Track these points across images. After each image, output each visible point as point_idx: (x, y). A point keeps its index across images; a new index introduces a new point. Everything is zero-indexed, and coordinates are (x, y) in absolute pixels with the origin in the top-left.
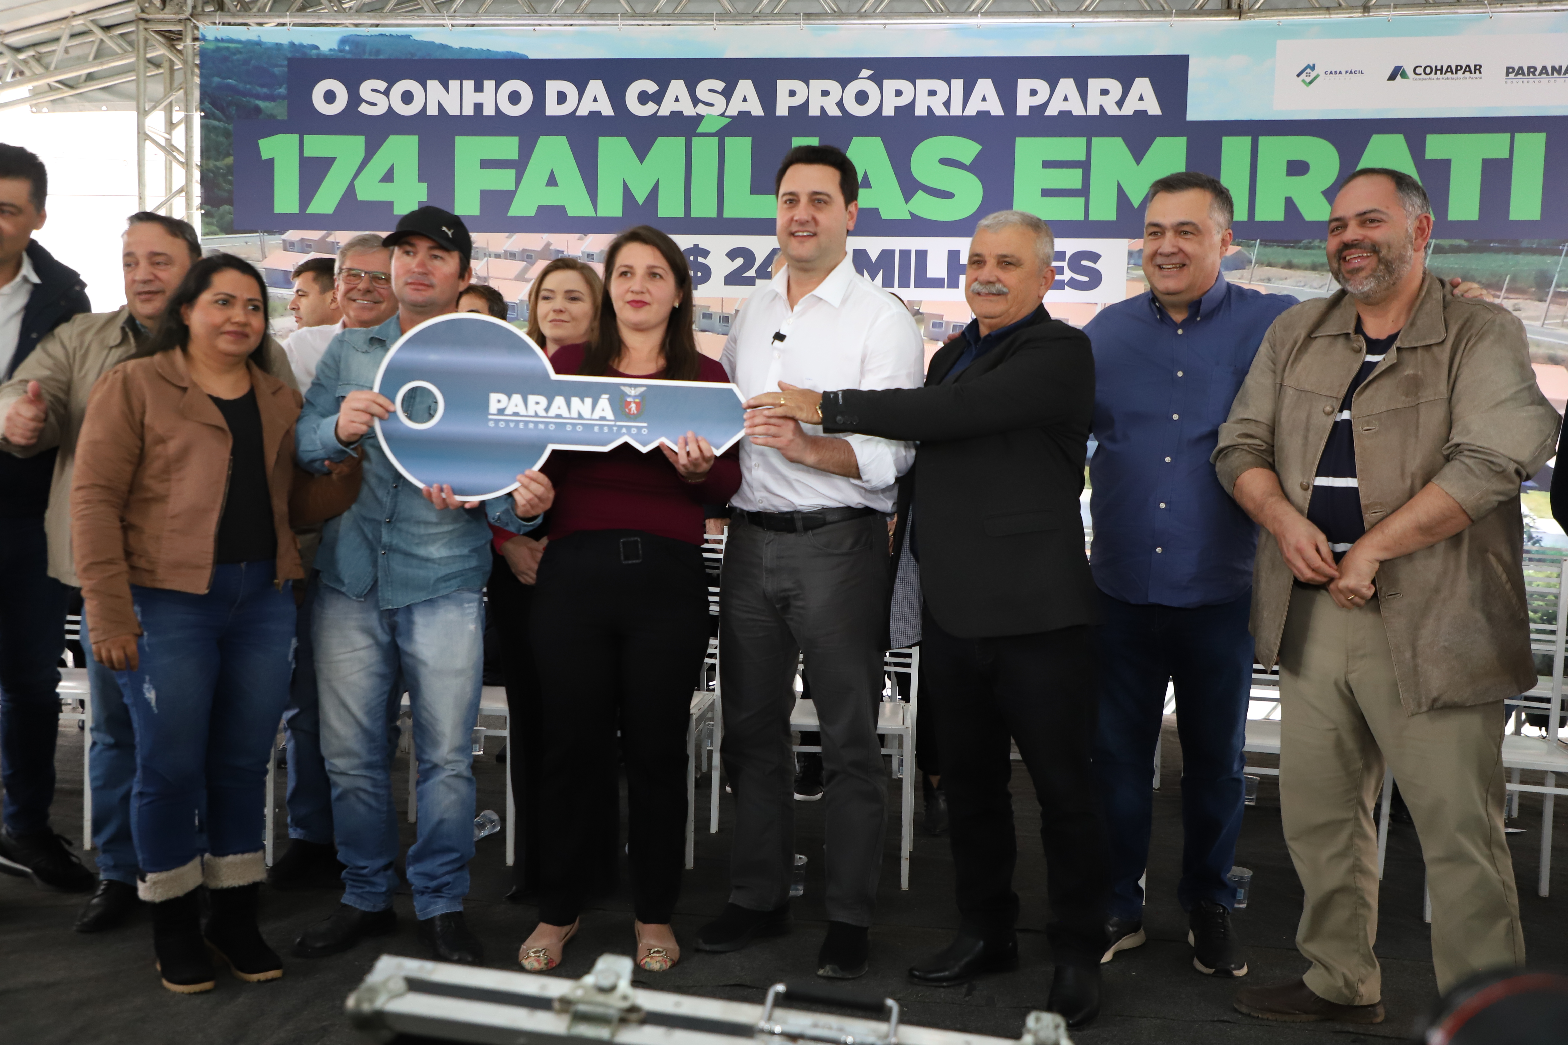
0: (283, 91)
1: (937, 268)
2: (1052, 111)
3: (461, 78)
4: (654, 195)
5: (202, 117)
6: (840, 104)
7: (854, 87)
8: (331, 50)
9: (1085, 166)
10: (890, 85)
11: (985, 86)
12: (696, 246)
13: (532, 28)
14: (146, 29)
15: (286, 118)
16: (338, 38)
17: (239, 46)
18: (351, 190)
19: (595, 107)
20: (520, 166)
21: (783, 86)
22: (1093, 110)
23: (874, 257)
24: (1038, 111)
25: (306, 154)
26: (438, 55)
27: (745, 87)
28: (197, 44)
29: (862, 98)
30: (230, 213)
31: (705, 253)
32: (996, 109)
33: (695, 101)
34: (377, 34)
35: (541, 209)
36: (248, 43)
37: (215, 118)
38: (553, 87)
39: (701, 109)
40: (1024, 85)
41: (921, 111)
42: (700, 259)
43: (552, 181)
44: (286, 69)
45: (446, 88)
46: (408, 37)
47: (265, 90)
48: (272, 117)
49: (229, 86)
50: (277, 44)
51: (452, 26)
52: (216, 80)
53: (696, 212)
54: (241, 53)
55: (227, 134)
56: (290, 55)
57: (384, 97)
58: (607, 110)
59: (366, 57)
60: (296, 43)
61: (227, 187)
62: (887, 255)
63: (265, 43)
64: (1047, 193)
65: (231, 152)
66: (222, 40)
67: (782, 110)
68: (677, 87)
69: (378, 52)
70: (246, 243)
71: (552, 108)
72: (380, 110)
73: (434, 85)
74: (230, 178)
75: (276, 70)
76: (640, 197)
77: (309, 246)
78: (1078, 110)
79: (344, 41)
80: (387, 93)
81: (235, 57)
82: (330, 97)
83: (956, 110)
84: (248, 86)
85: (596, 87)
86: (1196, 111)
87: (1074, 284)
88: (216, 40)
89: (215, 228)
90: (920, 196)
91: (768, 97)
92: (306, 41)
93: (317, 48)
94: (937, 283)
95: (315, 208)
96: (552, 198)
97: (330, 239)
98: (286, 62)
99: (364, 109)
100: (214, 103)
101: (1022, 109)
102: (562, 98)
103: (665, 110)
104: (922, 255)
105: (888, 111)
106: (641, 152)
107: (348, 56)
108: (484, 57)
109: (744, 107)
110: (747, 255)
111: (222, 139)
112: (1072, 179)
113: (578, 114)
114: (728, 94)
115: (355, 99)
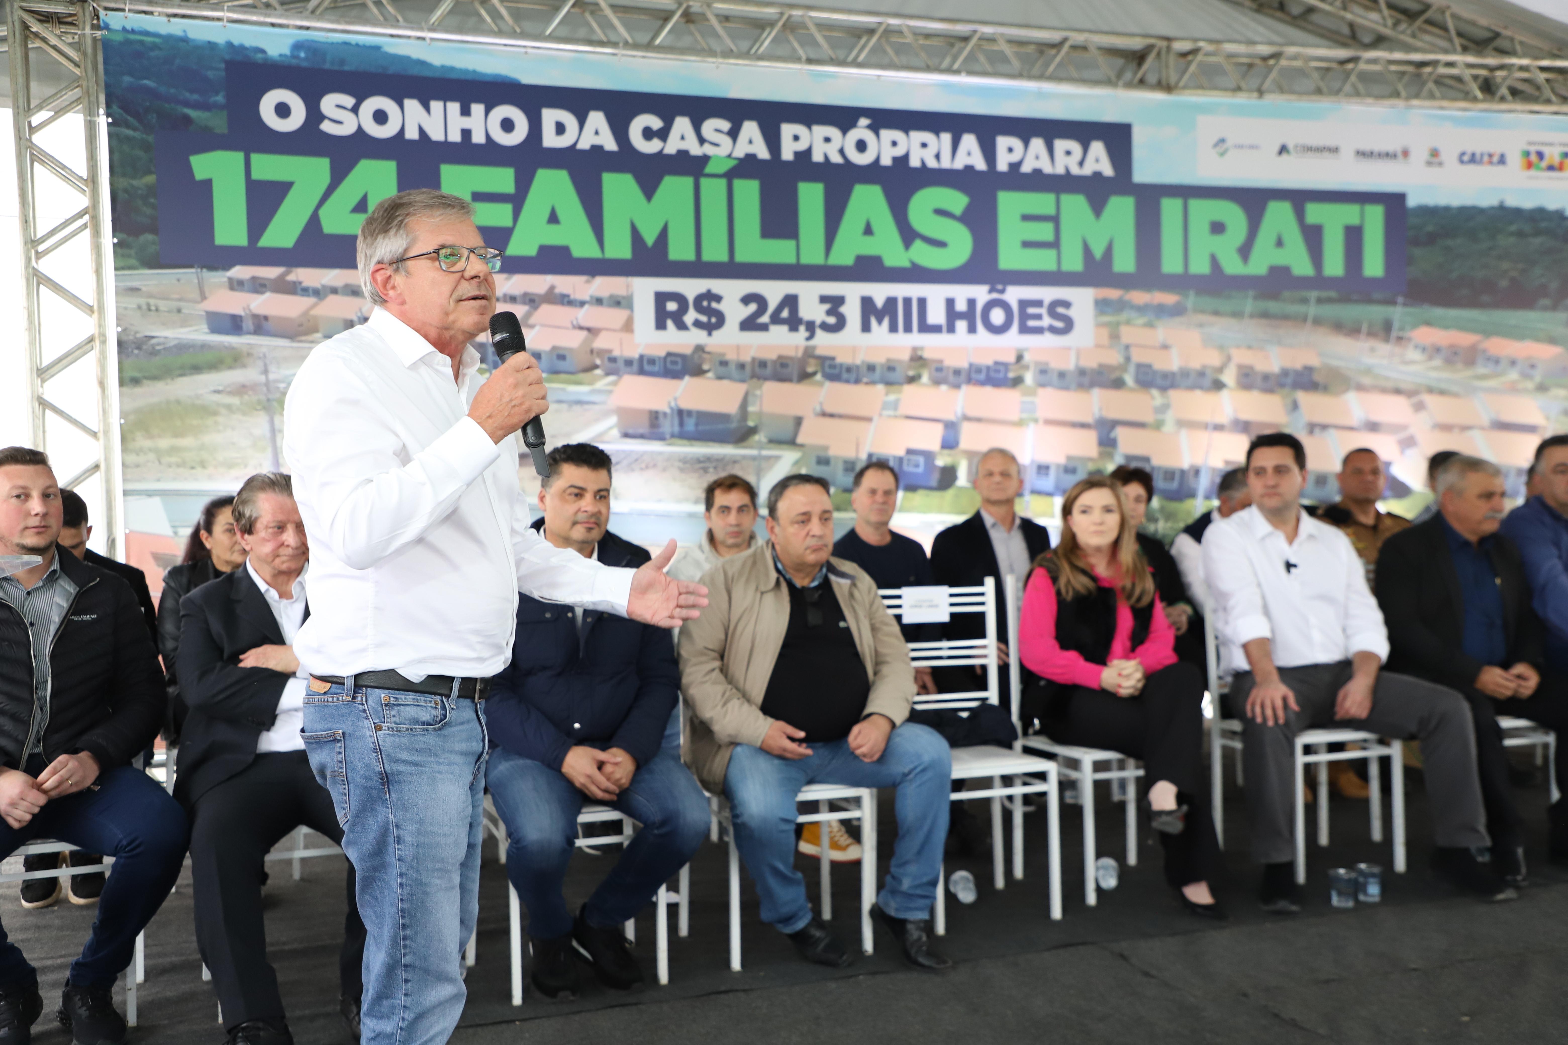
0: (220, 98)
1: (936, 315)
2: (1026, 168)
3: (445, 98)
4: (663, 236)
5: (109, 124)
6: (842, 151)
7: (855, 134)
8: (281, 55)
9: (1055, 220)
10: (887, 135)
11: (969, 141)
12: (709, 291)
13: (523, 50)
14: (21, 8)
15: (226, 131)
16: (290, 41)
17: (157, 40)
18: (314, 221)
19: (597, 141)
20: (517, 200)
21: (788, 130)
22: (1060, 170)
23: (879, 302)
24: (1015, 167)
25: (256, 175)
26: (415, 71)
27: (750, 129)
28: (98, 34)
29: (861, 146)
30: (154, 243)
31: (718, 299)
32: (980, 164)
33: (702, 141)
34: (340, 41)
35: (543, 249)
36: (169, 38)
37: (128, 126)
38: (550, 116)
39: (708, 149)
40: (1003, 142)
41: (914, 162)
42: (714, 305)
43: (553, 218)
44: (223, 74)
45: (427, 109)
46: (377, 48)
47: (195, 97)
48: (207, 130)
49: (147, 90)
50: (209, 42)
51: (432, 39)
52: (127, 79)
53: (707, 256)
54: (160, 49)
55: (146, 147)
56: (227, 57)
57: (352, 116)
58: (610, 144)
59: (327, 66)
60: (236, 42)
61: (148, 211)
62: (891, 302)
63: (193, 40)
64: (1027, 244)
65: (153, 169)
66: (133, 31)
67: (787, 154)
68: (682, 125)
69: (342, 62)
70: (178, 280)
71: (550, 140)
72: (347, 129)
73: (412, 105)
74: (152, 200)
75: (210, 74)
76: (650, 238)
77: (264, 286)
78: (1047, 169)
79: (298, 46)
80: (355, 110)
81: (152, 54)
82: (283, 110)
83: (946, 163)
84: (172, 91)
85: (597, 119)
86: (1142, 174)
87: (1053, 330)
88: (124, 29)
89: (133, 262)
90: (918, 244)
91: (773, 140)
92: (249, 42)
93: (263, 51)
94: (937, 329)
95: (267, 240)
96: (554, 237)
97: (291, 277)
98: (223, 66)
99: (326, 127)
100: (125, 108)
101: (1002, 165)
102: (560, 129)
103: (672, 147)
104: (922, 302)
105: (886, 161)
106: (649, 190)
107: (304, 64)
108: (470, 77)
109: (751, 150)
110: (760, 301)
111: (140, 153)
112: (1045, 232)
113: (580, 146)
114: (734, 134)
115: (315, 115)
